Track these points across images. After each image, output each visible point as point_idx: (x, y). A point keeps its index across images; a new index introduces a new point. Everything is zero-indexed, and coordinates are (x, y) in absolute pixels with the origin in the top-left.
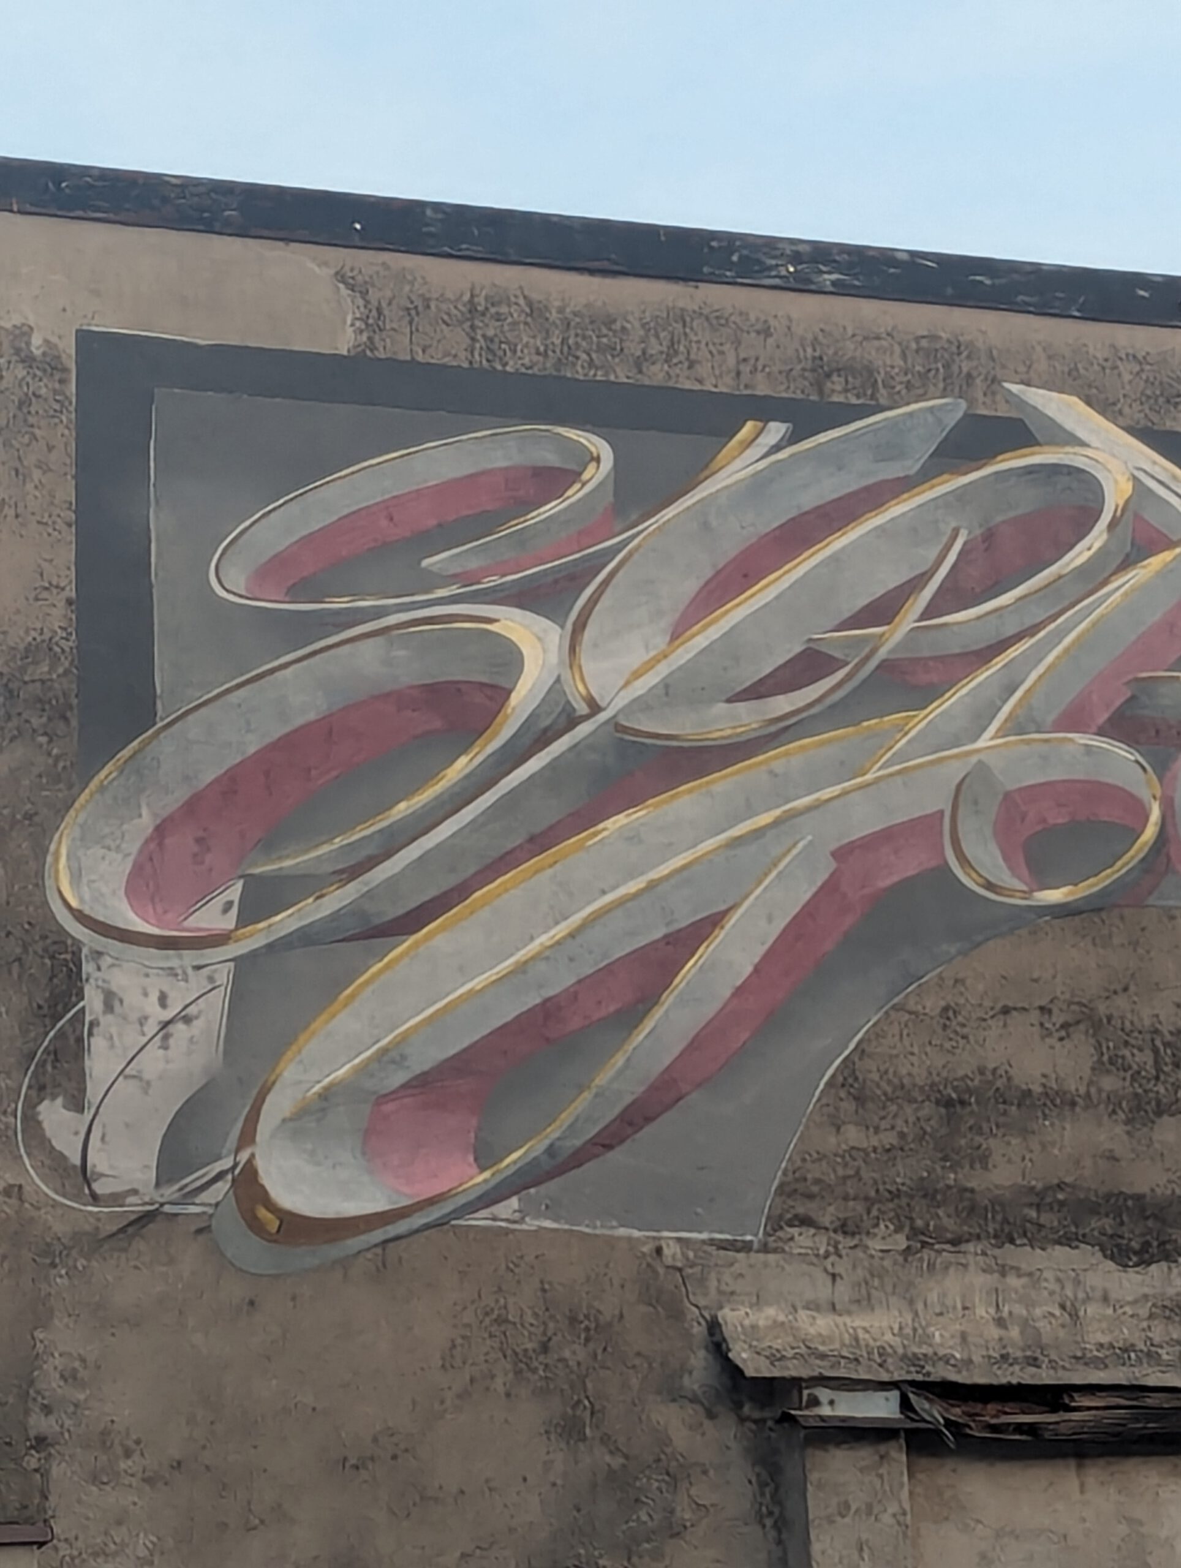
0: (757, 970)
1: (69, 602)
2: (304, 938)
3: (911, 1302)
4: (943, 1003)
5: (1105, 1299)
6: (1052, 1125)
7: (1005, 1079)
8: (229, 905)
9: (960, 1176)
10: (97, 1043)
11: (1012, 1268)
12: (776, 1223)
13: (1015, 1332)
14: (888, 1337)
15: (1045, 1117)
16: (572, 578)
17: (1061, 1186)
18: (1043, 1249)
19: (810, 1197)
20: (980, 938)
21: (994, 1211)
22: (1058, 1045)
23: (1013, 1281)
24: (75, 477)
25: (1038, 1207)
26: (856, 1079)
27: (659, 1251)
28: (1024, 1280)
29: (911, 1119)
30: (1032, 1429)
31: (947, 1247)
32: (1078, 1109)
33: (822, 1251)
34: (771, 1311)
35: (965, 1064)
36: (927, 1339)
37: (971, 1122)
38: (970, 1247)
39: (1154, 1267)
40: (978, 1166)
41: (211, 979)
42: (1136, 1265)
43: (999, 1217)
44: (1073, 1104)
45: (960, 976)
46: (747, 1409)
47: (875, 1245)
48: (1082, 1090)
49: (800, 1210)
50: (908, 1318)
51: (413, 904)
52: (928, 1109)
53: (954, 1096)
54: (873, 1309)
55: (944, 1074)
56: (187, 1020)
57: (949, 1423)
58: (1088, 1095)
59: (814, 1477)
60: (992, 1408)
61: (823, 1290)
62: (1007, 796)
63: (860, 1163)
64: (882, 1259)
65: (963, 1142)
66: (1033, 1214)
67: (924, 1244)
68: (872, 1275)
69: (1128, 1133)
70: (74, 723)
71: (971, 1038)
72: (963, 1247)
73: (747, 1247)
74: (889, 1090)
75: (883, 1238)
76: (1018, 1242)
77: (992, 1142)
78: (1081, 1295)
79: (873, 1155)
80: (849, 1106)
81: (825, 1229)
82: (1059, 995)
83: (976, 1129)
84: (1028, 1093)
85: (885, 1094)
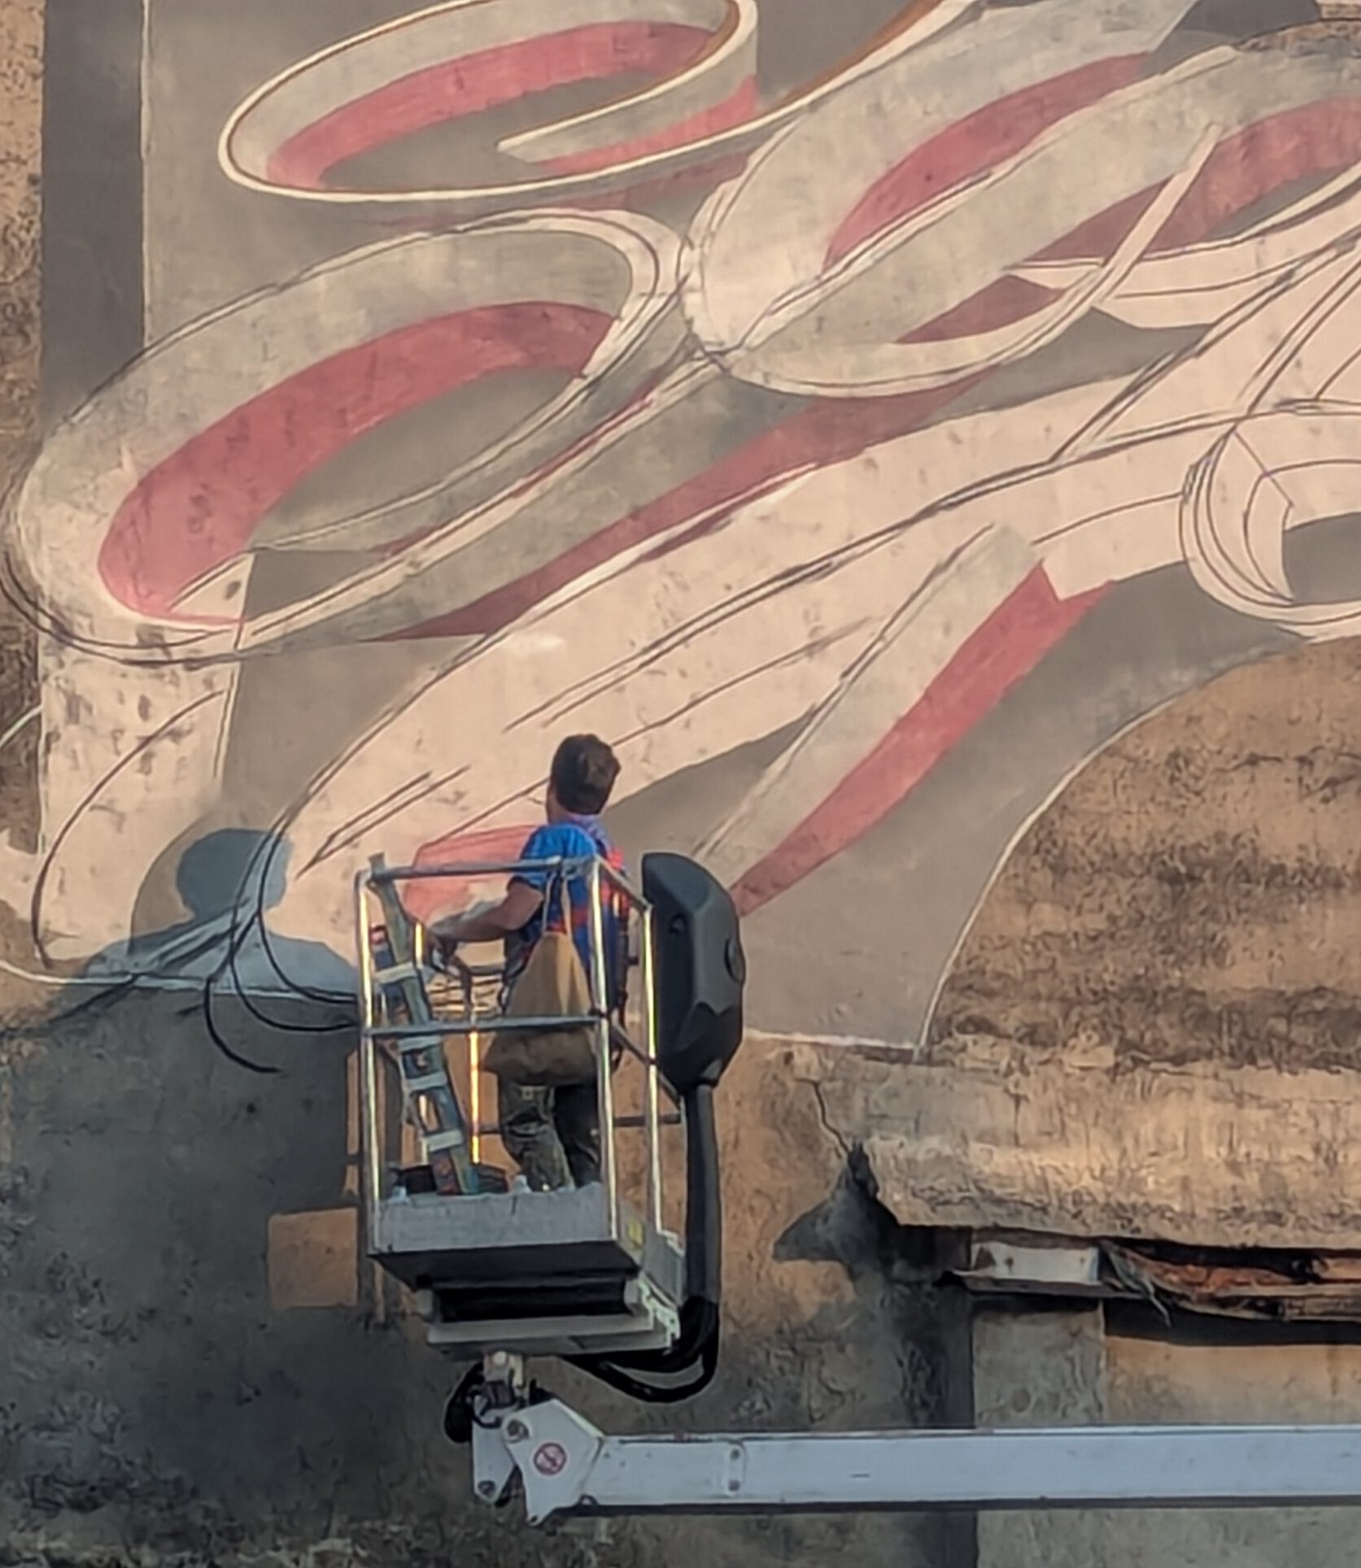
0: (927, 696)
1: (33, 180)
2: (333, 633)
3: (1119, 1137)
4: (1171, 748)
6: (1309, 911)
7: (1248, 851)
8: (234, 587)
9: (1188, 975)
10: (57, 762)
11: (1252, 1097)
12: (943, 1027)
13: (1252, 1179)
14: (1087, 1180)
15: (1301, 901)
16: (697, 171)
17: (1319, 991)
18: (1294, 1073)
19: (990, 994)
20: (1220, 664)
21: (1231, 1023)
22: (1321, 808)
23: (1253, 1114)
24: (45, 14)
25: (1289, 1019)
26: (1055, 843)
27: (788, 1057)
28: (1267, 1113)
29: (1126, 899)
30: (1272, 1305)
31: (1169, 1066)
32: (1345, 892)
33: (1003, 1065)
34: (933, 1142)
35: (1198, 827)
36: (1137, 1184)
37: (1204, 905)
38: (1198, 1068)
40: (1210, 961)
41: (208, 683)
43: (1237, 1030)
44: (1338, 885)
45: (1195, 713)
46: (898, 1268)
47: (1073, 1060)
48: (1352, 865)
49: (975, 1011)
50: (1114, 1155)
51: (476, 595)
52: (1148, 885)
53: (1183, 869)
54: (1067, 1145)
55: (1170, 840)
56: (176, 735)
57: (1160, 1292)
59: (982, 1356)
60: (1220, 1275)
61: (1004, 1117)
63: (1055, 954)
64: (1083, 1079)
65: (1192, 929)
66: (1281, 1026)
67: (1137, 1062)
68: (1068, 1099)
70: (35, 338)
71: (1207, 795)
72: (1189, 1067)
73: (904, 1057)
74: (1096, 858)
75: (1085, 1052)
76: (1261, 1063)
77: (1231, 932)
78: (1341, 1135)
79: (1073, 944)
80: (1044, 877)
81: (1008, 1037)
82: (1324, 743)
83: (1209, 913)
84: (1280, 869)
85: (1092, 864)
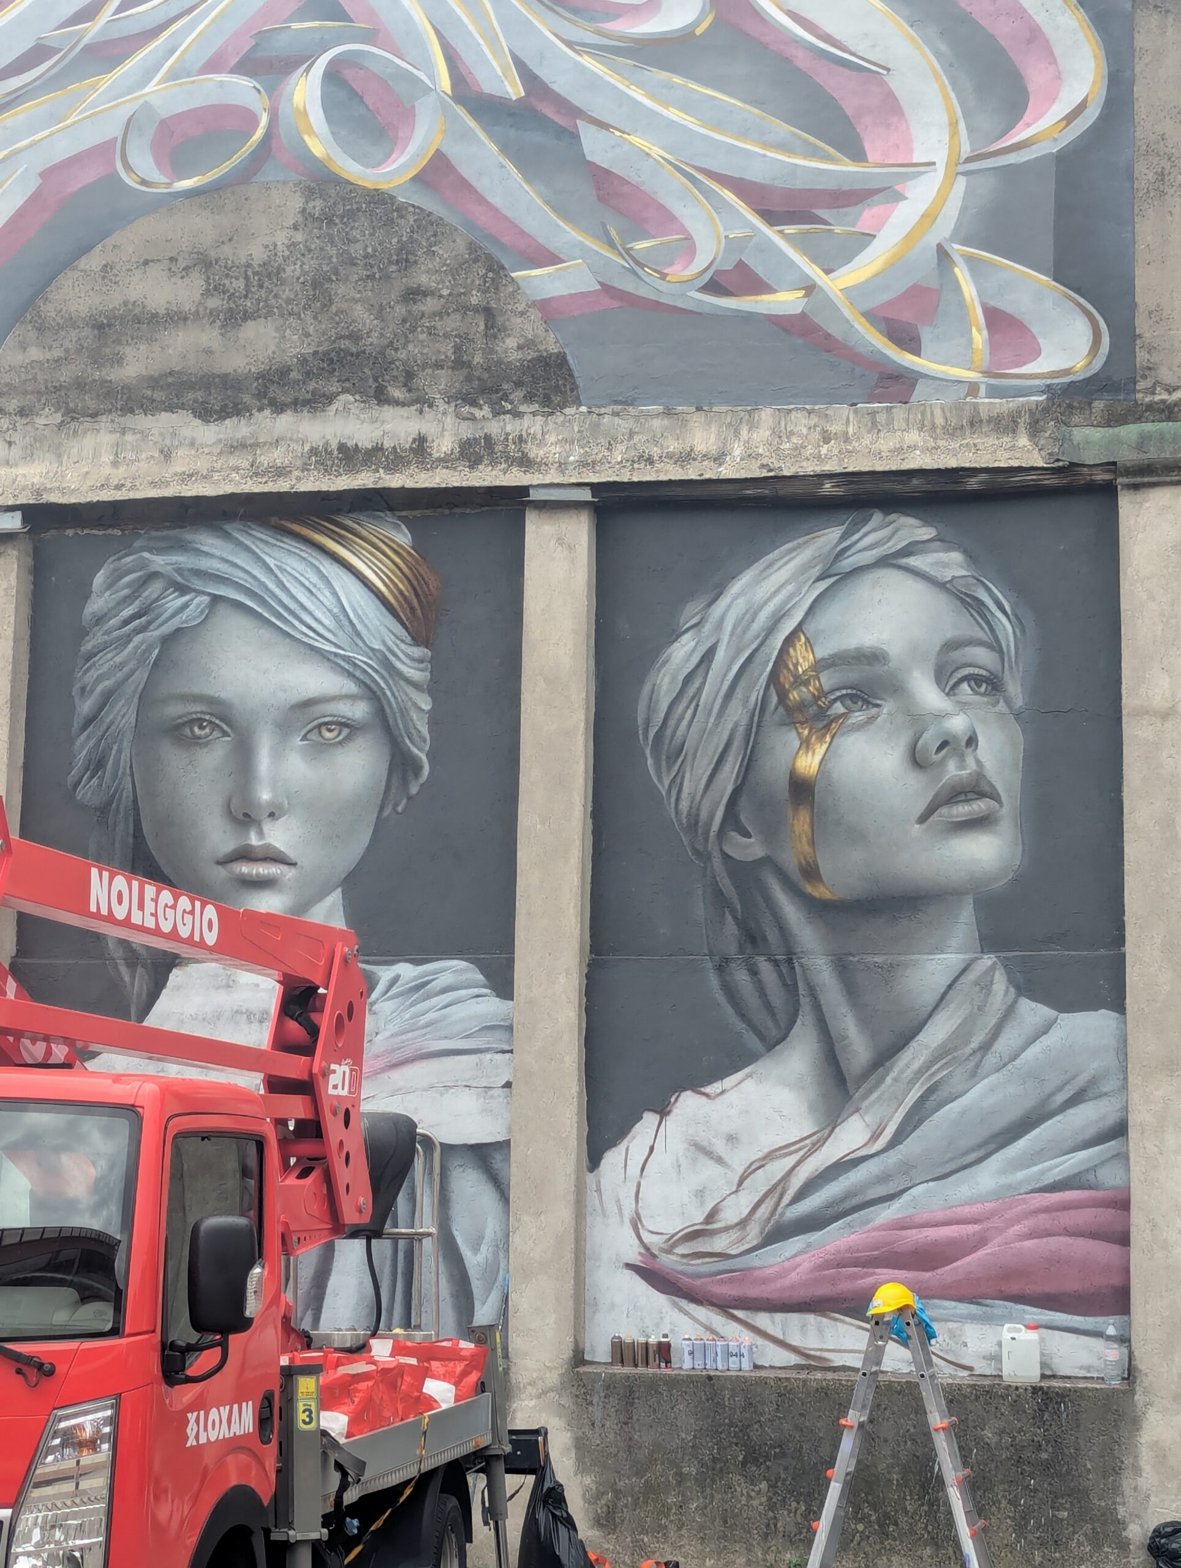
3: (59, 456)
4: (104, 262)
5: (192, 444)
6: (170, 334)
7: (141, 309)
9: (103, 373)
11: (130, 429)
15: (166, 329)
17: (171, 373)
18: (153, 415)
21: (123, 393)
22: (180, 281)
23: (129, 437)
25: (153, 389)
26: (40, 317)
28: (138, 436)
29: (75, 339)
31: (88, 419)
32: (189, 322)
33: (5, 427)
35: (115, 300)
37: (115, 337)
38: (103, 418)
39: (228, 421)
40: (116, 365)
42: (216, 420)
43: (125, 397)
44: (185, 319)
45: (118, 243)
47: (40, 421)
48: (193, 310)
52: (87, 332)
53: (105, 321)
55: (99, 308)
58: (197, 312)
62: (164, 123)
63: (36, 371)
64: (44, 430)
65: (108, 351)
66: (149, 393)
67: (73, 419)
68: (36, 440)
69: (222, 334)
71: (121, 283)
72: (100, 418)
74: (61, 322)
75: (47, 416)
76: (137, 412)
77: (128, 349)
78: (175, 443)
79: (46, 365)
81: (10, 414)
82: (184, 249)
83: (117, 341)
84: (155, 315)
85: (58, 324)
